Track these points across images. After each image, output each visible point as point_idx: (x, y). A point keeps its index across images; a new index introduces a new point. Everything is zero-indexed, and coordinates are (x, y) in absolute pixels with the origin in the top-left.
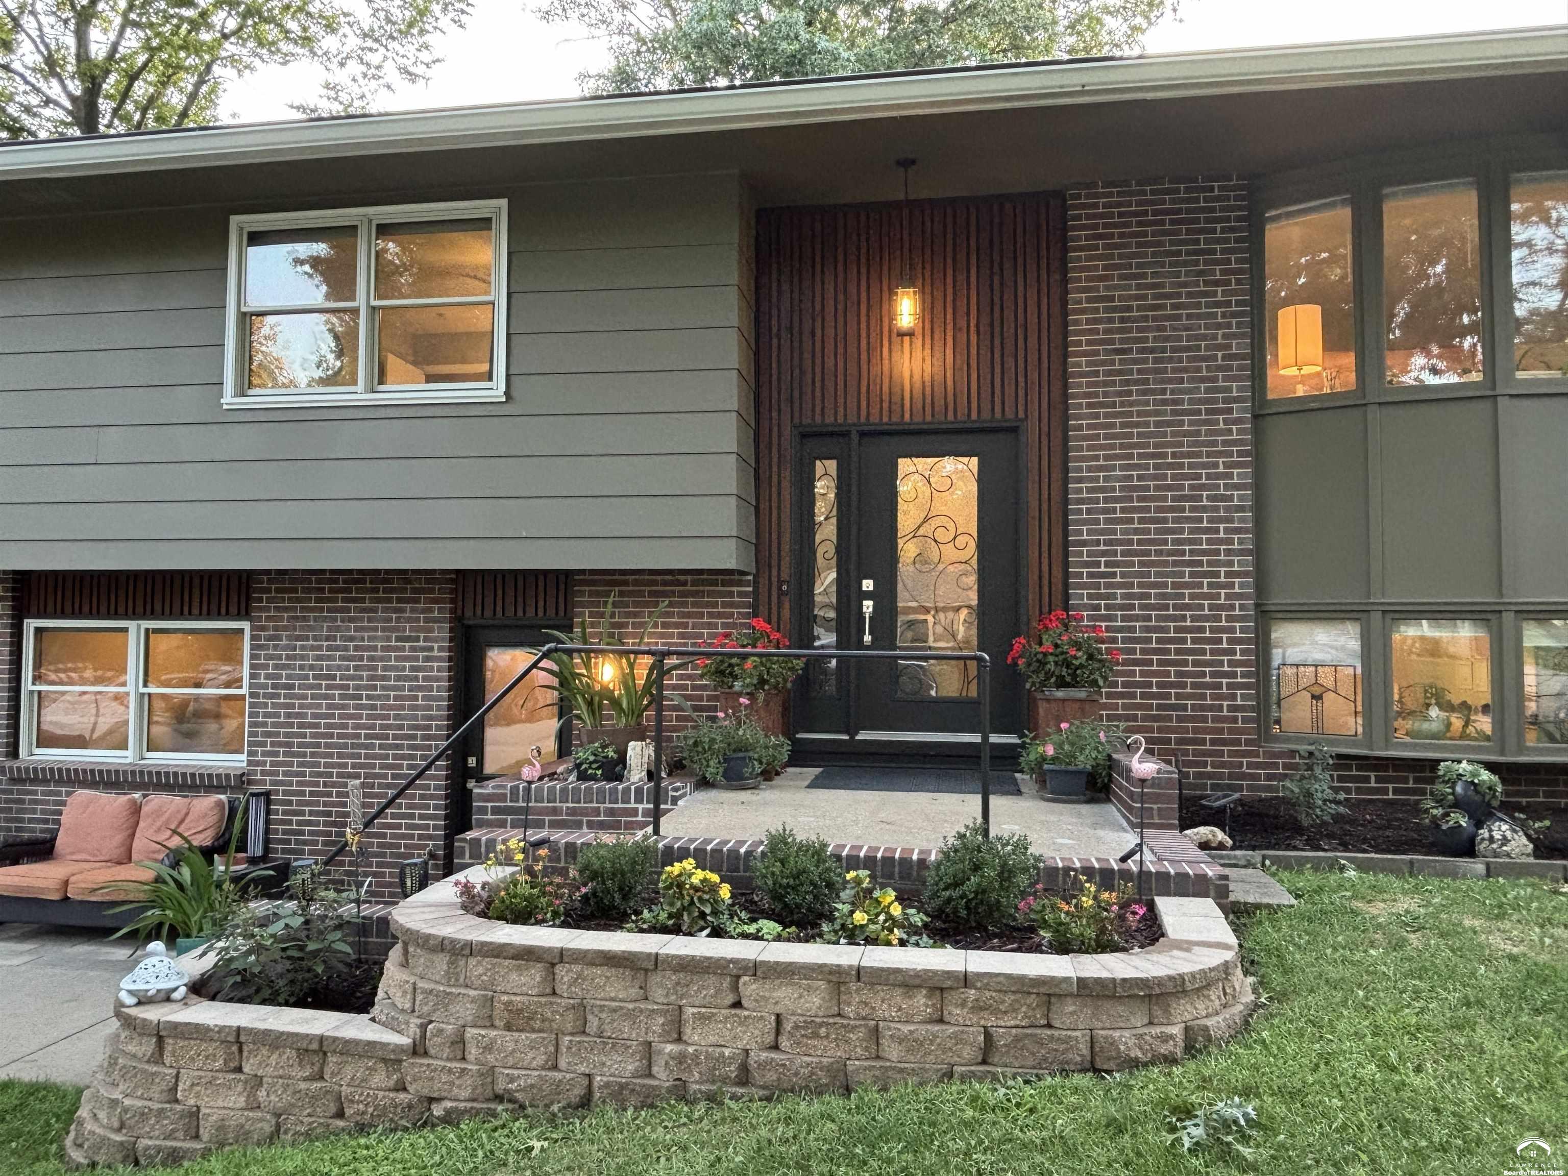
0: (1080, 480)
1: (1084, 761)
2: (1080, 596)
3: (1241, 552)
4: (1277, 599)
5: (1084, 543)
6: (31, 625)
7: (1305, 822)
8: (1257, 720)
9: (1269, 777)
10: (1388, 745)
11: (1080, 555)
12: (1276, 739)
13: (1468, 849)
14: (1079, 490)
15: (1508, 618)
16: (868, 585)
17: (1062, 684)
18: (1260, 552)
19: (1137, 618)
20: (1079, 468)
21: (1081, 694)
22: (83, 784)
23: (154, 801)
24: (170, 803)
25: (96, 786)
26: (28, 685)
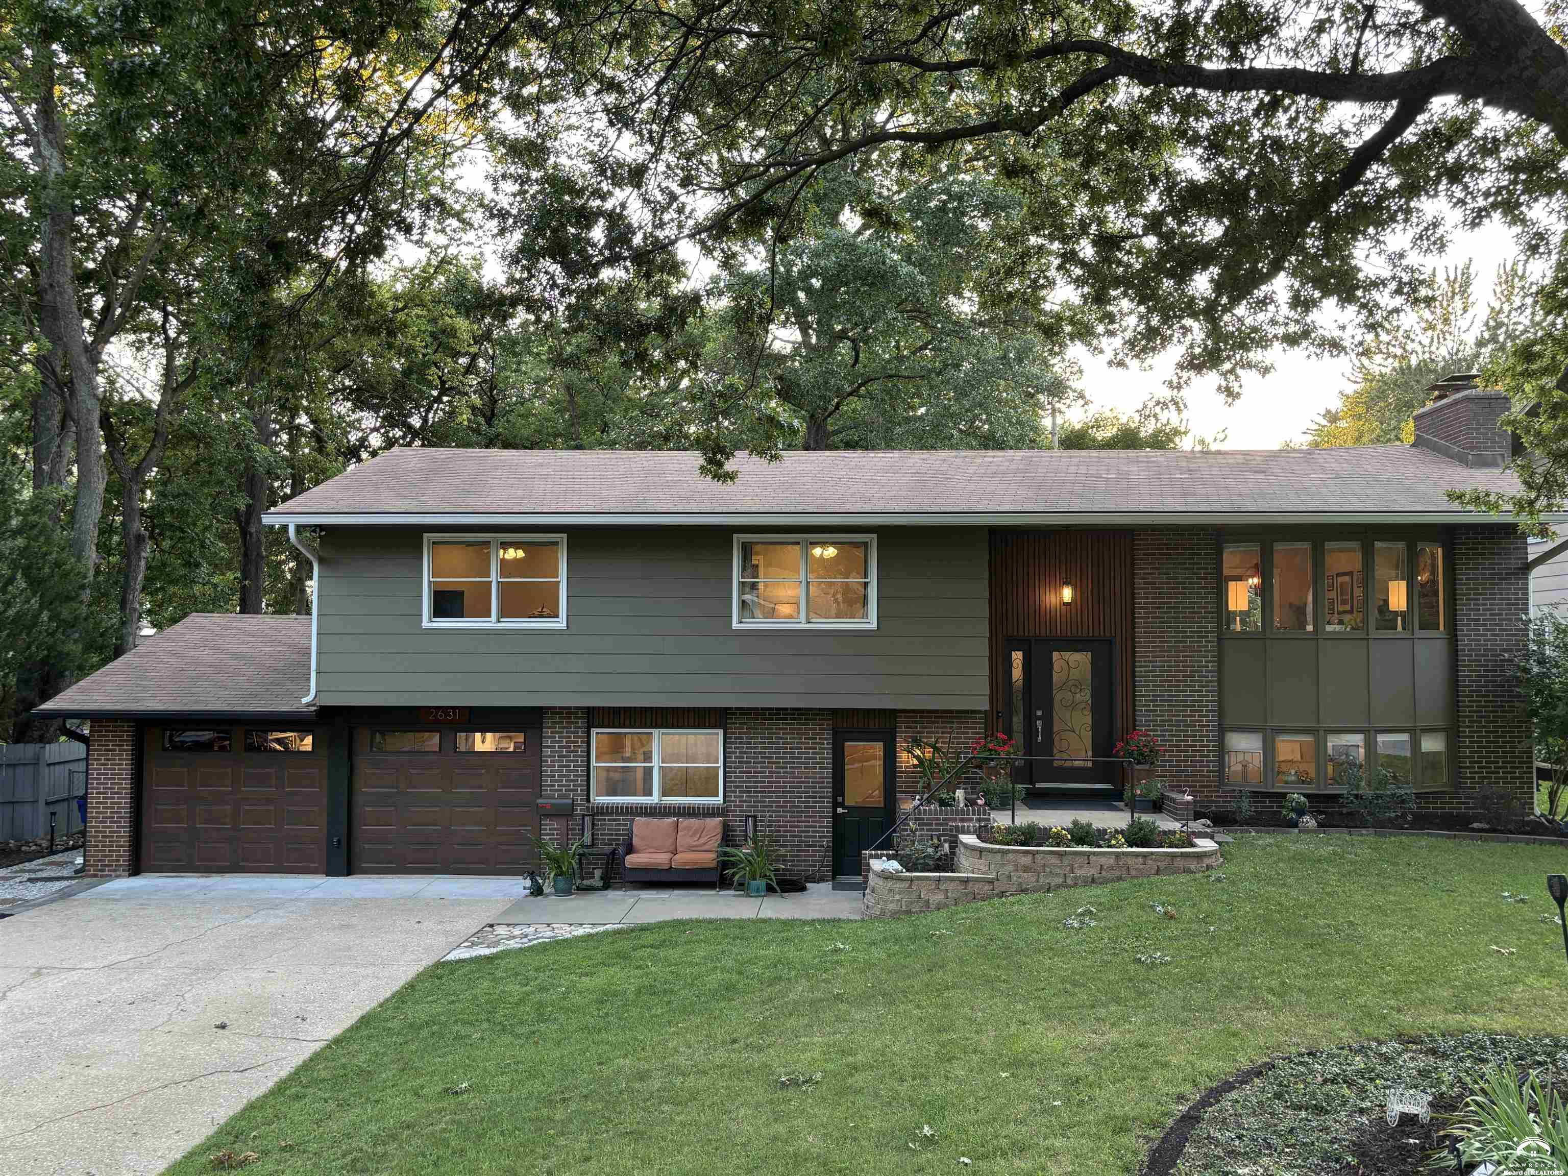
0: (1141, 667)
1: (1153, 796)
2: (1141, 720)
3: (1212, 701)
4: (1228, 722)
5: (1143, 696)
6: (594, 731)
7: (1238, 819)
8: (1218, 776)
9: (1224, 802)
10: (1273, 787)
11: (1141, 702)
12: (1227, 785)
13: (1295, 825)
14: (1140, 671)
15: (1322, 733)
16: (1039, 713)
17: (1139, 763)
18: (1220, 702)
19: (1167, 731)
20: (1140, 661)
21: (1147, 767)
22: (632, 814)
23: (685, 821)
24: (694, 822)
25: (640, 815)
26: (593, 763)
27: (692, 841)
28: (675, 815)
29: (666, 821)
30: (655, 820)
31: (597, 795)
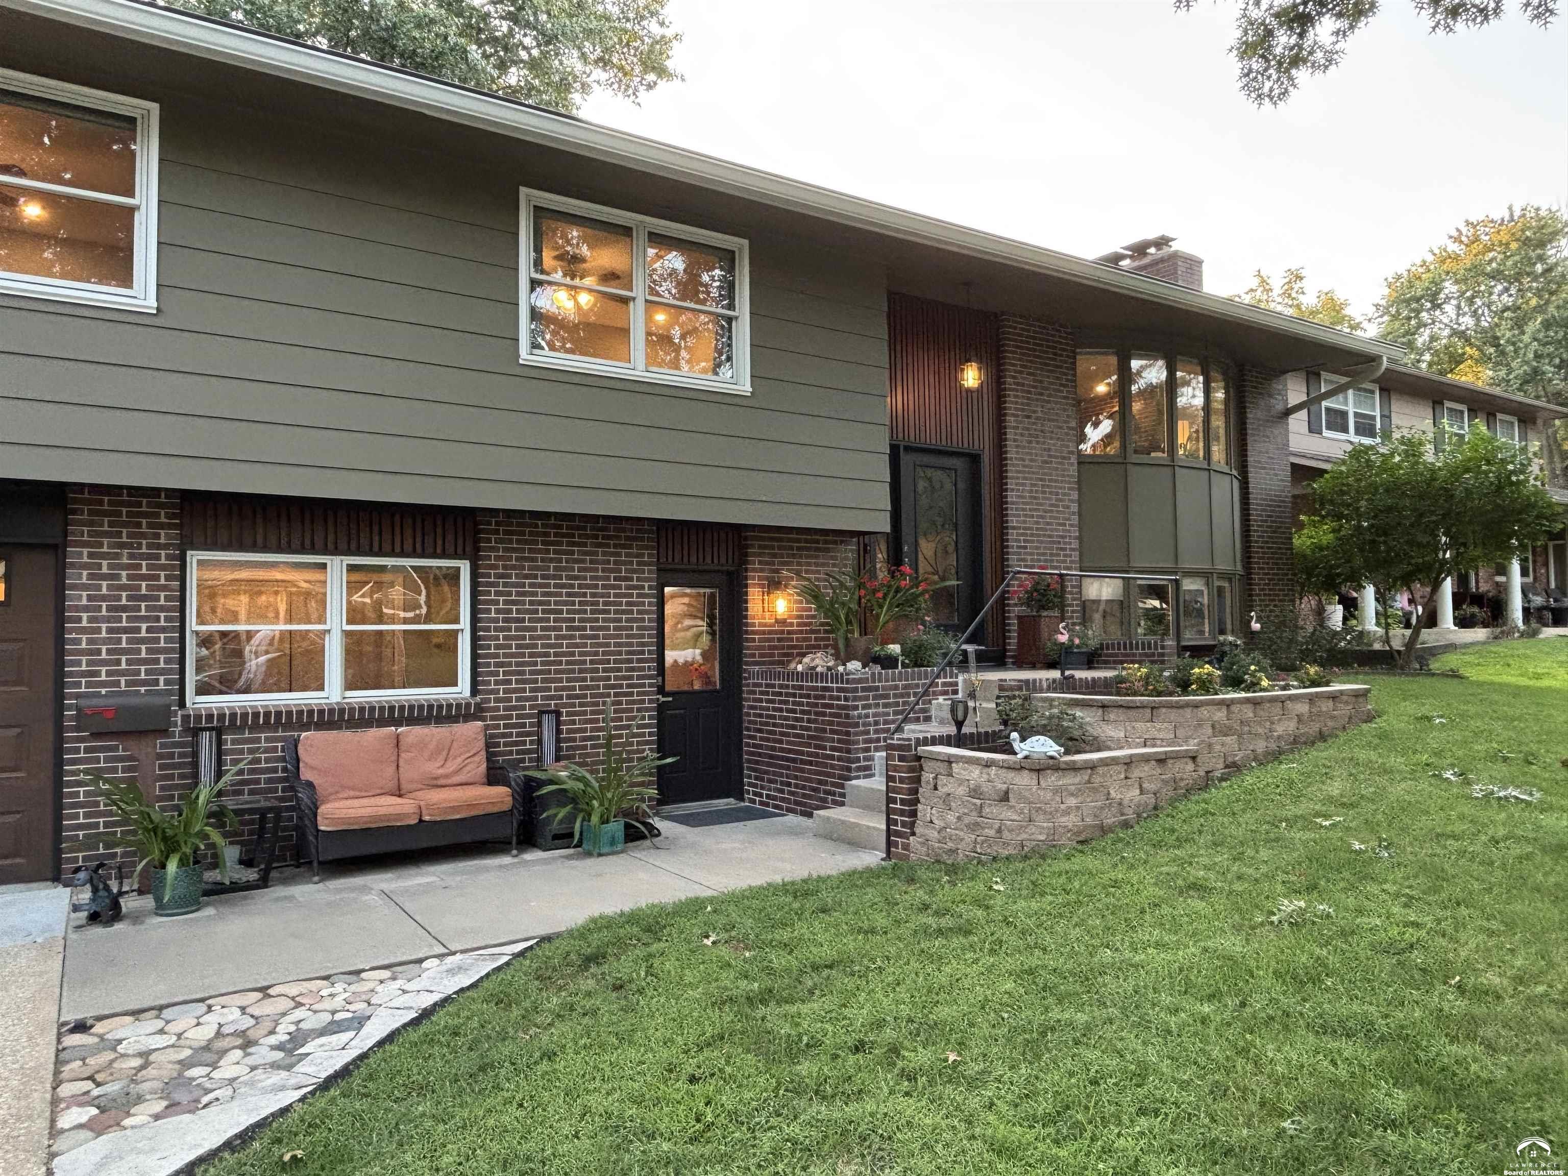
0: (1011, 490)
2: (1012, 559)
3: (1074, 538)
6: (194, 557)
11: (1012, 536)
16: (906, 548)
18: (1080, 539)
20: (1011, 483)
22: (289, 726)
23: (411, 733)
24: (432, 733)
25: (306, 727)
26: (192, 624)
27: (433, 768)
28: (382, 722)
29: (375, 734)
30: (346, 736)
31: (203, 689)
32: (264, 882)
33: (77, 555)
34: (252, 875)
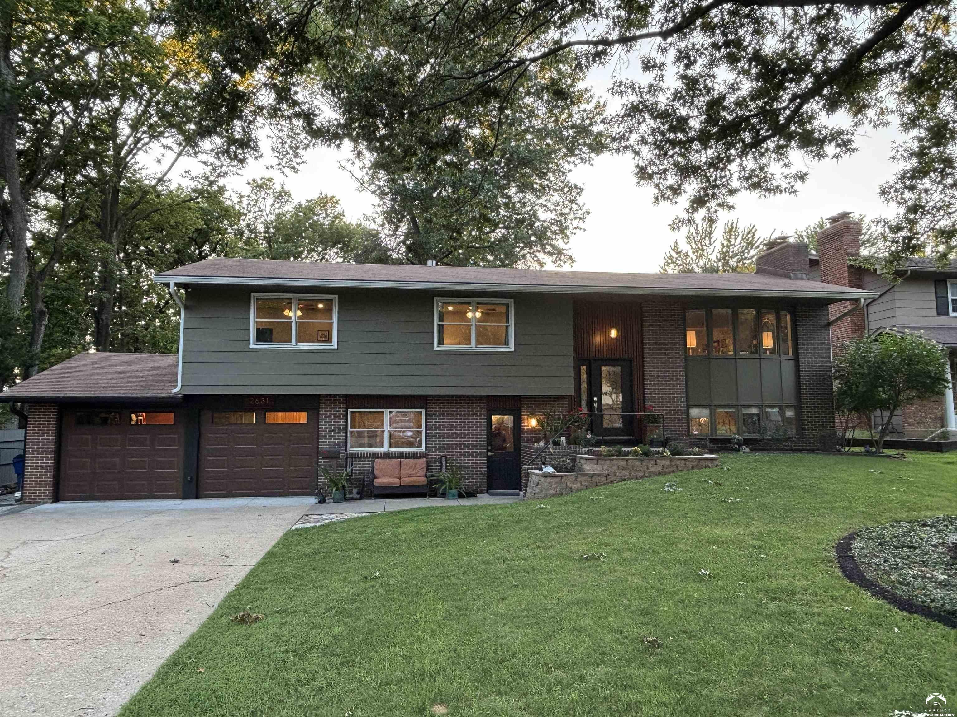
0: (647, 374)
2: (648, 402)
3: (683, 392)
4: (691, 403)
5: (649, 389)
6: (350, 411)
8: (687, 431)
10: (716, 436)
11: (647, 392)
14: (647, 376)
15: (739, 407)
16: (595, 399)
17: (652, 422)
18: (687, 392)
19: (661, 407)
20: (647, 371)
22: (373, 458)
23: (404, 461)
24: (411, 461)
25: (377, 458)
26: (349, 429)
27: (410, 471)
28: (398, 457)
29: (394, 461)
30: (387, 461)
31: (352, 447)
32: (361, 499)
33: (322, 411)
34: (358, 496)
